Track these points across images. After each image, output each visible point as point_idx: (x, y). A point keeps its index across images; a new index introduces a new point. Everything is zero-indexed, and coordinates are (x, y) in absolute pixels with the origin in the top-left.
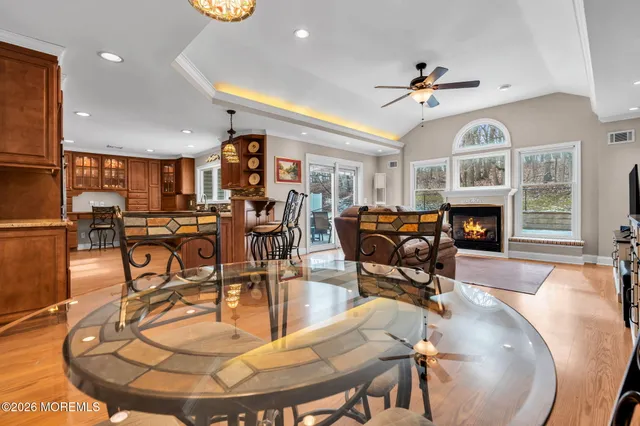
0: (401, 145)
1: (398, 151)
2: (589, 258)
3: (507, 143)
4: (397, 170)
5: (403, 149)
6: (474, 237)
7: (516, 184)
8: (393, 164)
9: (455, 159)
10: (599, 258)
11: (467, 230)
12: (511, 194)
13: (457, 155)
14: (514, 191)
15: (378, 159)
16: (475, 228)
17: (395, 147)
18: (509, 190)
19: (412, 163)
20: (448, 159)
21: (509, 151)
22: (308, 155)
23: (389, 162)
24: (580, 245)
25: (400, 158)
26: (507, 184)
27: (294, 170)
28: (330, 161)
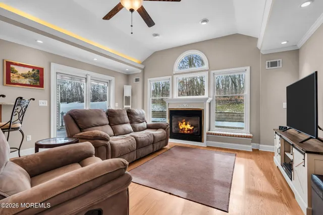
0: (142, 67)
1: (140, 71)
2: (255, 146)
3: (206, 66)
4: (140, 84)
5: (143, 70)
6: (186, 132)
7: (212, 95)
8: (137, 80)
9: (175, 77)
10: (261, 145)
11: (181, 128)
12: (208, 101)
13: (176, 74)
14: (210, 99)
15: (128, 77)
16: (186, 126)
17: (139, 68)
18: (207, 99)
19: (148, 79)
20: (170, 77)
21: (207, 72)
22: (52, 64)
23: (134, 79)
24: (250, 137)
25: (141, 75)
26: (206, 95)
27: (34, 76)
28: (81, 73)
